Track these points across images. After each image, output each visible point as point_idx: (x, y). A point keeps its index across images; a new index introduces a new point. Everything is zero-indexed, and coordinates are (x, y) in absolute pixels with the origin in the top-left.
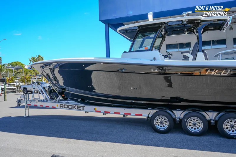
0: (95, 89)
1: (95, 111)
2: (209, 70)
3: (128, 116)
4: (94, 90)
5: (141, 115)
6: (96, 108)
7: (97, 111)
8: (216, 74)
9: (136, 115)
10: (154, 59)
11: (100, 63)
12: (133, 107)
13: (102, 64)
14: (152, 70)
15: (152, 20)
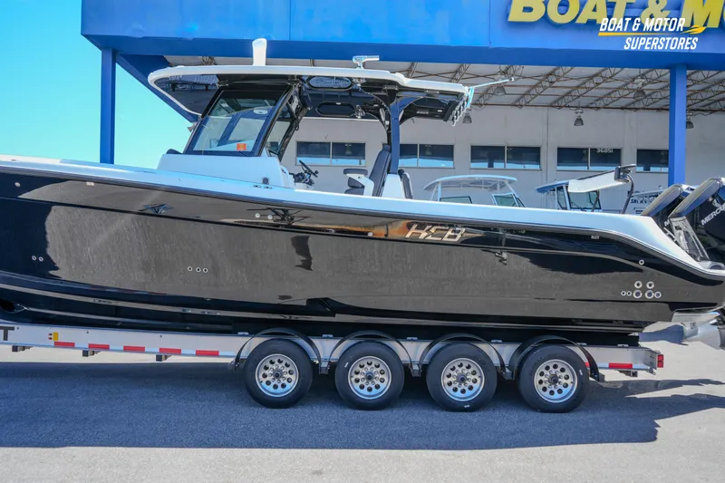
0: (56, 269)
1: (52, 342)
2: (415, 226)
3: (173, 359)
4: (51, 272)
5: (215, 354)
6: (56, 334)
7: (59, 345)
8: (430, 238)
9: (199, 353)
10: (266, 181)
11: (83, 179)
12: (188, 328)
13: (88, 183)
14: (258, 216)
15: (263, 64)
